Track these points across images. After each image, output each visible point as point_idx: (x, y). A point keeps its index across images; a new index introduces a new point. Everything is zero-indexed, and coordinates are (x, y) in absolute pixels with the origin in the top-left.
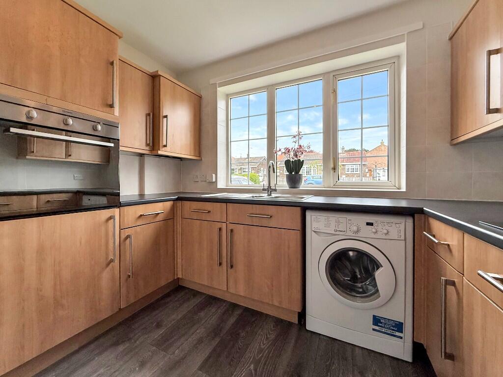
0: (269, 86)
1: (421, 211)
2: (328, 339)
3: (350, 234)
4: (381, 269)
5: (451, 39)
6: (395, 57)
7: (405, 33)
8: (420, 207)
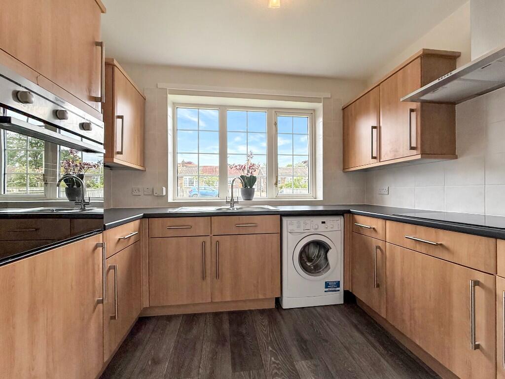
0: (220, 106)
1: (349, 212)
2: (299, 309)
3: (313, 231)
4: (330, 251)
5: (343, 109)
6: (312, 110)
7: (322, 97)
8: (348, 209)
